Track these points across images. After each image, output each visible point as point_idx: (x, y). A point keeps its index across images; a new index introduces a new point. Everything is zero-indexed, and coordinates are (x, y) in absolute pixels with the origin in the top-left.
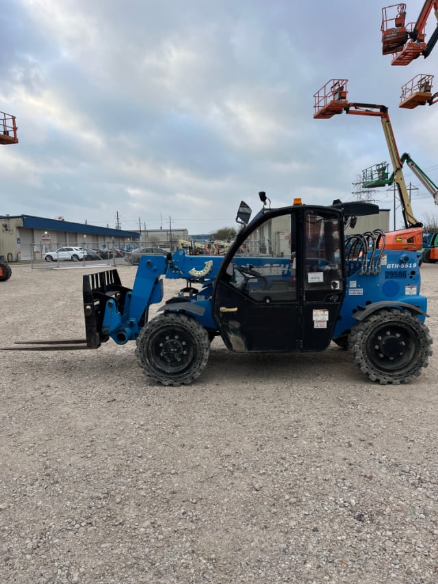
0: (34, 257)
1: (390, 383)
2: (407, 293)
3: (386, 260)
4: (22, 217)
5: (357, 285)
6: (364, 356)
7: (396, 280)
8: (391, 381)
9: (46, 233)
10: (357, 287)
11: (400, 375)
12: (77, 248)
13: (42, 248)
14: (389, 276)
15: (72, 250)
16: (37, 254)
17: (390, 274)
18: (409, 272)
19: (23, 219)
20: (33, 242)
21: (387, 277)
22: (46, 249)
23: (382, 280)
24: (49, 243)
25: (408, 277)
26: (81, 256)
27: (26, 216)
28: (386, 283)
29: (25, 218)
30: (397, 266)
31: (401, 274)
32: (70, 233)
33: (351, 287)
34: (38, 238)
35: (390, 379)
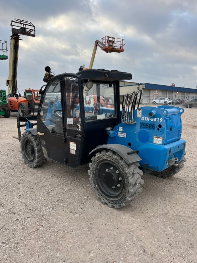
0: (149, 102)
1: (106, 204)
2: (155, 142)
3: (141, 114)
4: (145, 84)
5: (123, 130)
6: (93, 179)
7: (147, 130)
8: (107, 203)
9: (157, 91)
10: (123, 132)
11: (112, 201)
12: (167, 98)
13: (153, 98)
14: (143, 126)
15: (164, 99)
16: (151, 101)
17: (144, 125)
18: (157, 125)
19: (146, 85)
20: (150, 95)
21: (141, 127)
22: (156, 98)
23: (138, 129)
24: (157, 95)
25: (156, 129)
26: (168, 102)
27: (147, 83)
28: (141, 131)
29: (147, 85)
30: (148, 119)
31: (151, 126)
32: (169, 91)
33: (119, 131)
34: (152, 93)
35: (107, 201)
